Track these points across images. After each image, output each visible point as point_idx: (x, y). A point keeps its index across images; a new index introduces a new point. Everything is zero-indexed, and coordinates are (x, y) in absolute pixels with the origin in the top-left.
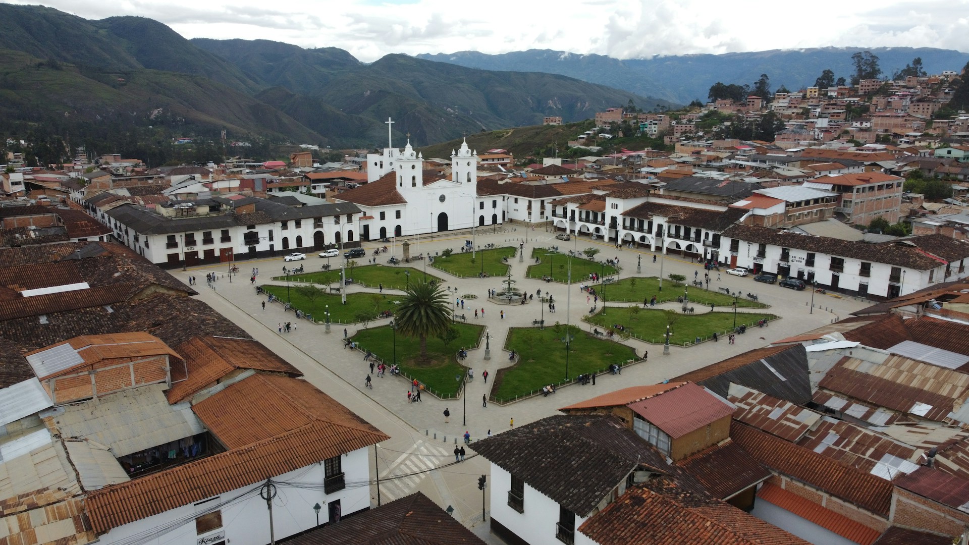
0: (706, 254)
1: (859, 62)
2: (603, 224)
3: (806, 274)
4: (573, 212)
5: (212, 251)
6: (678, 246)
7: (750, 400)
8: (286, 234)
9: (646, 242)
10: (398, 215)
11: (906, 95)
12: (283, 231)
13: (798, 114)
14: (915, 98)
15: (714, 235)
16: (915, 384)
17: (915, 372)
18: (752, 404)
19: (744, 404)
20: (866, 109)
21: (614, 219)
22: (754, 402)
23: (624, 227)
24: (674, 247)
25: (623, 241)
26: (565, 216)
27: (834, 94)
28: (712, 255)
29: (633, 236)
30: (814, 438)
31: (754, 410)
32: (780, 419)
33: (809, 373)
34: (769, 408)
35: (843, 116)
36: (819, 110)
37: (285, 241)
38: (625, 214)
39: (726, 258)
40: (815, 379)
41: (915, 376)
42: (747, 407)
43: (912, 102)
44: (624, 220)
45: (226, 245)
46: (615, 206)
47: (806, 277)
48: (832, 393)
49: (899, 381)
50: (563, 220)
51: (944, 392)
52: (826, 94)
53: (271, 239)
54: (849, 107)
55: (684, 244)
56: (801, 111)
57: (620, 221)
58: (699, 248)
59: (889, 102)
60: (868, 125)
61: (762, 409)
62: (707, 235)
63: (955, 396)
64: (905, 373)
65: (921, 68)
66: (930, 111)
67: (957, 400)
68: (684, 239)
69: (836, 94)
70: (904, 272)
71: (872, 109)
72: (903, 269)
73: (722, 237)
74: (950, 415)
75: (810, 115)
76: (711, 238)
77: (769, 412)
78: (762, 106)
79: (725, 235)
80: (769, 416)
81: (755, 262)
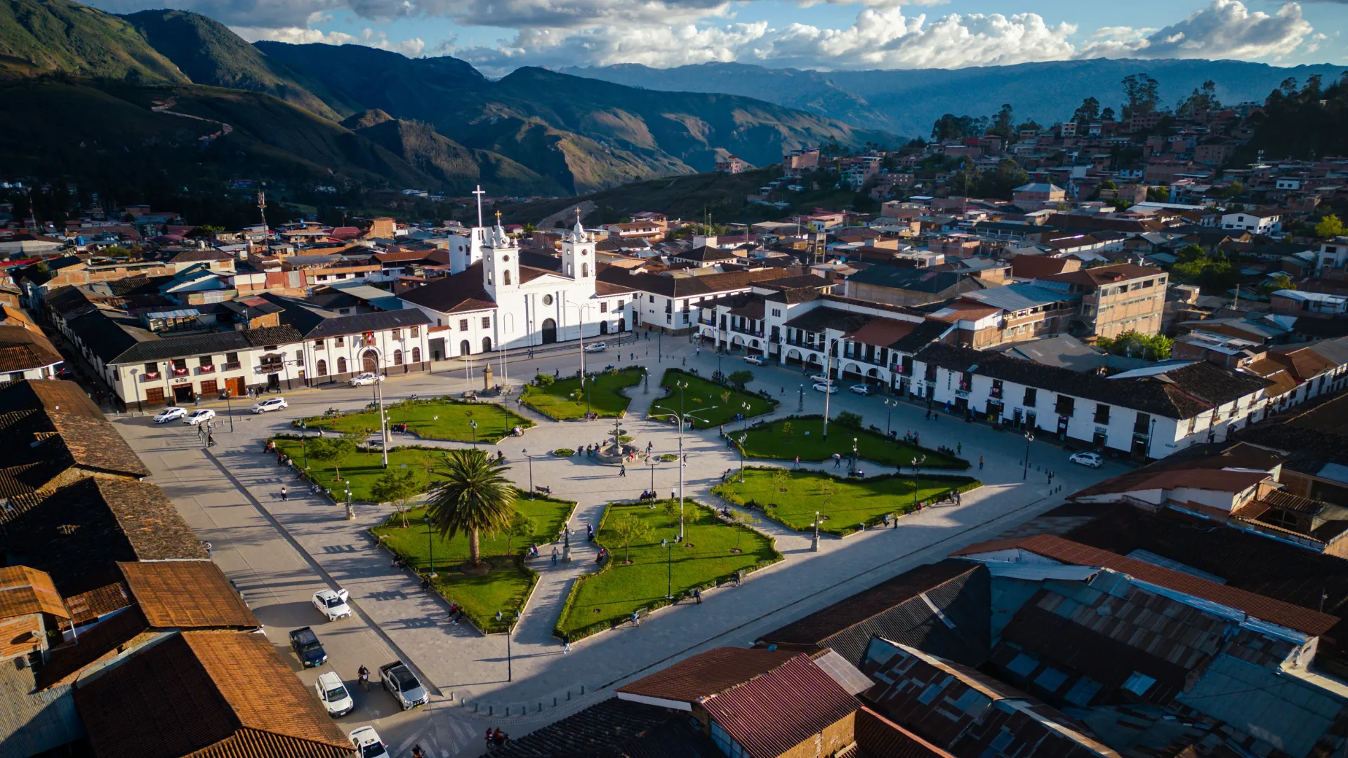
0: (893, 381)
1: (1132, 87)
2: (763, 337)
3: (1024, 415)
4: (724, 318)
5: (214, 383)
6: (858, 369)
7: (895, 670)
8: (321, 355)
9: (817, 362)
10: (486, 322)
11: (1192, 134)
12: (317, 352)
13: (1048, 159)
14: (1203, 139)
15: (904, 358)
16: (1133, 641)
17: (1136, 622)
18: (898, 675)
19: (887, 675)
20: (1139, 153)
21: (775, 330)
22: (902, 672)
23: (789, 341)
24: (854, 371)
25: (788, 358)
26: (713, 323)
27: (1097, 132)
28: (902, 384)
29: (800, 354)
30: (978, 738)
31: (900, 687)
32: (933, 704)
33: (991, 613)
34: (921, 685)
35: (1107, 163)
36: (1076, 154)
37: (322, 366)
38: (790, 324)
39: (920, 389)
40: (999, 622)
41: (1135, 628)
42: (890, 682)
43: (1199, 144)
44: (789, 332)
45: (234, 374)
46: (776, 313)
47: (1024, 420)
48: (1019, 648)
49: (1112, 635)
50: (711, 327)
51: (1174, 658)
52: (1086, 132)
53: (300, 363)
54: (1115, 150)
55: (865, 368)
56: (1051, 155)
57: (783, 333)
58: (885, 374)
59: (1170, 143)
60: (1140, 174)
61: (910, 685)
62: (895, 357)
63: (1188, 665)
64: (1122, 622)
65: (1214, 96)
66: (1222, 156)
67: (1190, 673)
68: (865, 361)
69: (1100, 131)
70: (1154, 421)
71: (1146, 152)
72: (1153, 416)
73: (914, 362)
74: (1179, 696)
75: (1065, 161)
76: (900, 362)
77: (919, 691)
78: (1003, 148)
79: (918, 358)
80: (920, 698)
81: (957, 396)
